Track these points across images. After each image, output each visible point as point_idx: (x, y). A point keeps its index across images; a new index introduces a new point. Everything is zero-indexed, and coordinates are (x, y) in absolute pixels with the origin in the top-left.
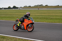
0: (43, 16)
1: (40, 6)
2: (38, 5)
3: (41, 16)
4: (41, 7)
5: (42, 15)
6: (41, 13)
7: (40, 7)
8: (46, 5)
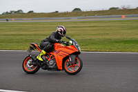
0: (23, 37)
1: (16, 14)
2: (12, 12)
3: (18, 37)
4: (19, 17)
5: (21, 33)
6: (19, 30)
7: (16, 17)
8: (30, 12)
